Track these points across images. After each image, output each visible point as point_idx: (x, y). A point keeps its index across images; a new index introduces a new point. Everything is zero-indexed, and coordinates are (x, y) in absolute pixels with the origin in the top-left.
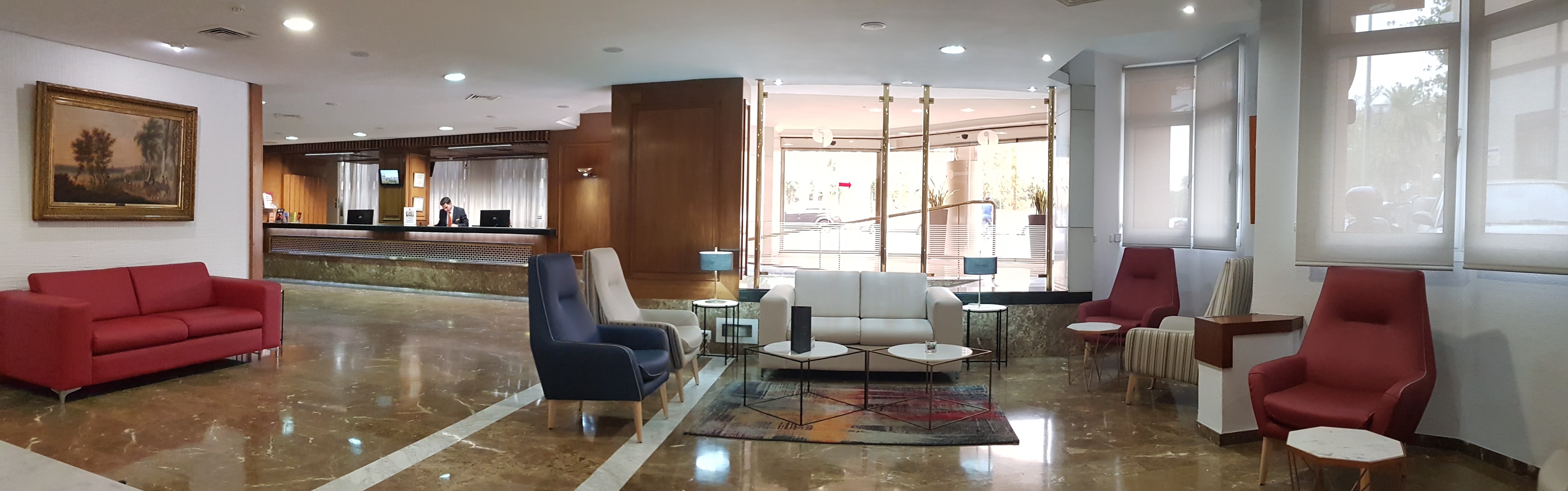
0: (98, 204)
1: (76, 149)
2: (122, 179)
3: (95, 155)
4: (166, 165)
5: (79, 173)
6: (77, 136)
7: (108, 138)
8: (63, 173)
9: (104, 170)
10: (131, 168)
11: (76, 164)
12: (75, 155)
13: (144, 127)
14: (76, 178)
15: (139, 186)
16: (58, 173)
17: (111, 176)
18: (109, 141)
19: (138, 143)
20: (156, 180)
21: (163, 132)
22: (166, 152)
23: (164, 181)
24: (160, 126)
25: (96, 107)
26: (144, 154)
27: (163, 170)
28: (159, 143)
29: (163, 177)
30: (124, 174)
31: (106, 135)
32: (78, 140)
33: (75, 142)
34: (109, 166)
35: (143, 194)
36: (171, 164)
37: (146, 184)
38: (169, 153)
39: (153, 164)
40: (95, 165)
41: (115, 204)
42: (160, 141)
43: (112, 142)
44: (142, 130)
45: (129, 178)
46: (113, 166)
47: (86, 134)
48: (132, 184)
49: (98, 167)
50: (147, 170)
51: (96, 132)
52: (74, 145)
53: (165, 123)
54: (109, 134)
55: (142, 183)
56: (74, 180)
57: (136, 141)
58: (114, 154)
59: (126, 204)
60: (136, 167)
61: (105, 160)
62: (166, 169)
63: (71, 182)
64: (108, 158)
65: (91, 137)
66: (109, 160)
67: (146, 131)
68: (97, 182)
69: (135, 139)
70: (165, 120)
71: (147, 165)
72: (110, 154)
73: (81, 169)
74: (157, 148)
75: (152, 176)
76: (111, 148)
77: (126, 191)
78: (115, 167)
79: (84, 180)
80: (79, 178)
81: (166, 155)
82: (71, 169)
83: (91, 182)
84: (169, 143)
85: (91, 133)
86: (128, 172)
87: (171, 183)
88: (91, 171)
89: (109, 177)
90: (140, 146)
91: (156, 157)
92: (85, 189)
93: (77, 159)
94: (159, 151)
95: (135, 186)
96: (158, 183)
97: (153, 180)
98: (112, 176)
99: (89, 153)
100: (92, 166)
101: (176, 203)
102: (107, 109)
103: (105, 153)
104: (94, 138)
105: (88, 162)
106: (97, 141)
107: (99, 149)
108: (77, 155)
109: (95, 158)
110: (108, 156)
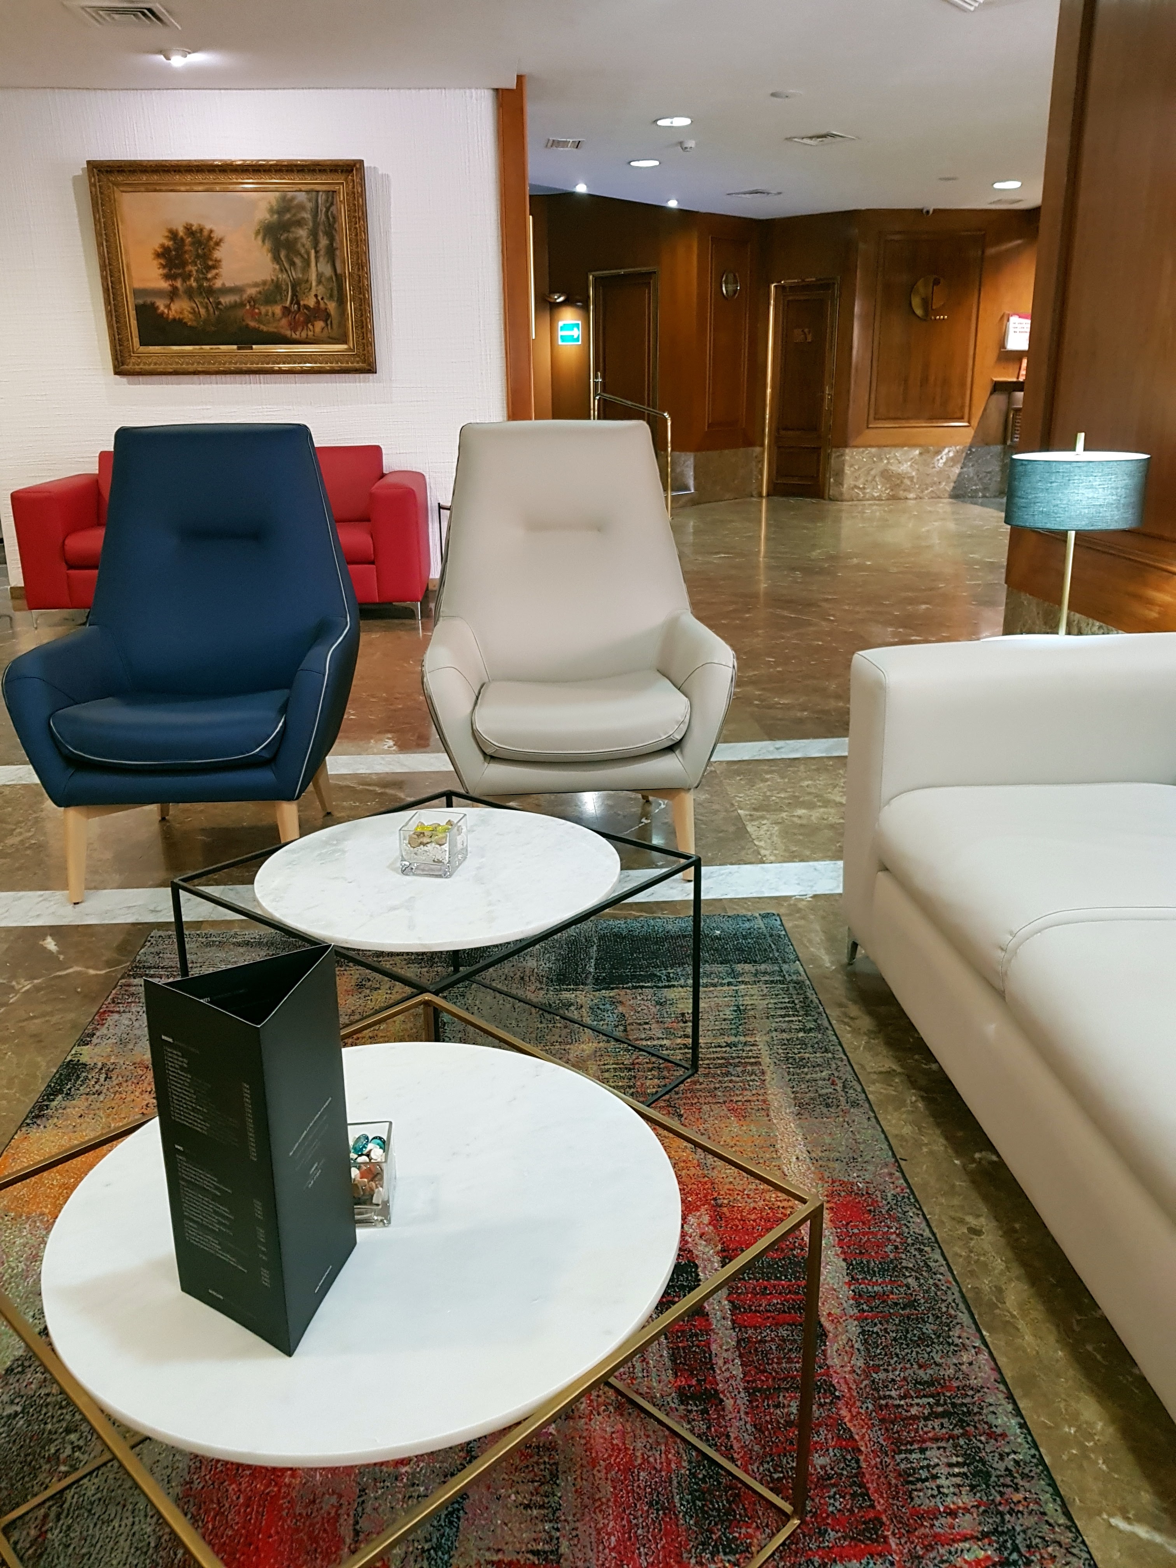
0: (208, 347)
1: (163, 261)
2: (242, 305)
3: (193, 269)
4: (320, 276)
5: (172, 300)
6: (159, 240)
7: (210, 238)
8: (149, 300)
9: (211, 291)
10: (256, 285)
11: (164, 285)
13: (271, 211)
14: (168, 307)
15: (273, 314)
16: (141, 302)
17: (222, 300)
18: (212, 243)
19: (263, 241)
20: (302, 303)
21: (307, 215)
22: (317, 252)
23: (318, 302)
24: (301, 207)
25: (183, 188)
26: (276, 259)
27: (314, 284)
28: (301, 237)
29: (316, 296)
30: (245, 296)
31: (206, 233)
32: (162, 246)
33: (160, 250)
34: (218, 284)
35: (283, 327)
36: (327, 271)
37: (286, 311)
38: (322, 253)
39: (296, 274)
40: (194, 284)
41: (235, 347)
42: (302, 233)
43: (217, 244)
44: (268, 216)
45: (252, 300)
46: (223, 284)
47: (173, 235)
48: (260, 313)
49: (200, 287)
50: (284, 287)
51: (188, 229)
52: (158, 255)
53: (310, 200)
54: (211, 231)
55: (278, 310)
56: (166, 311)
57: (260, 237)
58: (224, 264)
59: (254, 346)
60: (264, 283)
61: (209, 276)
62: (319, 282)
63: (163, 313)
64: (214, 272)
65: (182, 239)
66: (217, 274)
67: (276, 216)
68: (202, 311)
69: (257, 233)
70: (307, 192)
71: (283, 276)
72: (217, 264)
73: (173, 294)
74: (299, 245)
75: (294, 295)
76: (217, 254)
77: (252, 324)
78: (228, 284)
79: (180, 309)
80: (173, 307)
81: (317, 258)
82: (159, 293)
83: (194, 312)
84: (321, 234)
85: (181, 234)
86: (252, 291)
87: (332, 306)
88: (190, 294)
89: (220, 303)
90: (268, 244)
91: (298, 261)
92: (185, 323)
93: (167, 277)
94: (303, 251)
95: (267, 315)
96: (306, 307)
97: (298, 303)
98: (226, 300)
99: (184, 264)
100: (191, 286)
101: (345, 342)
102: (200, 188)
103: (209, 264)
104: (188, 240)
105: (184, 281)
106: (192, 244)
107: (198, 256)
108: (165, 271)
109: (194, 273)
110: (214, 267)
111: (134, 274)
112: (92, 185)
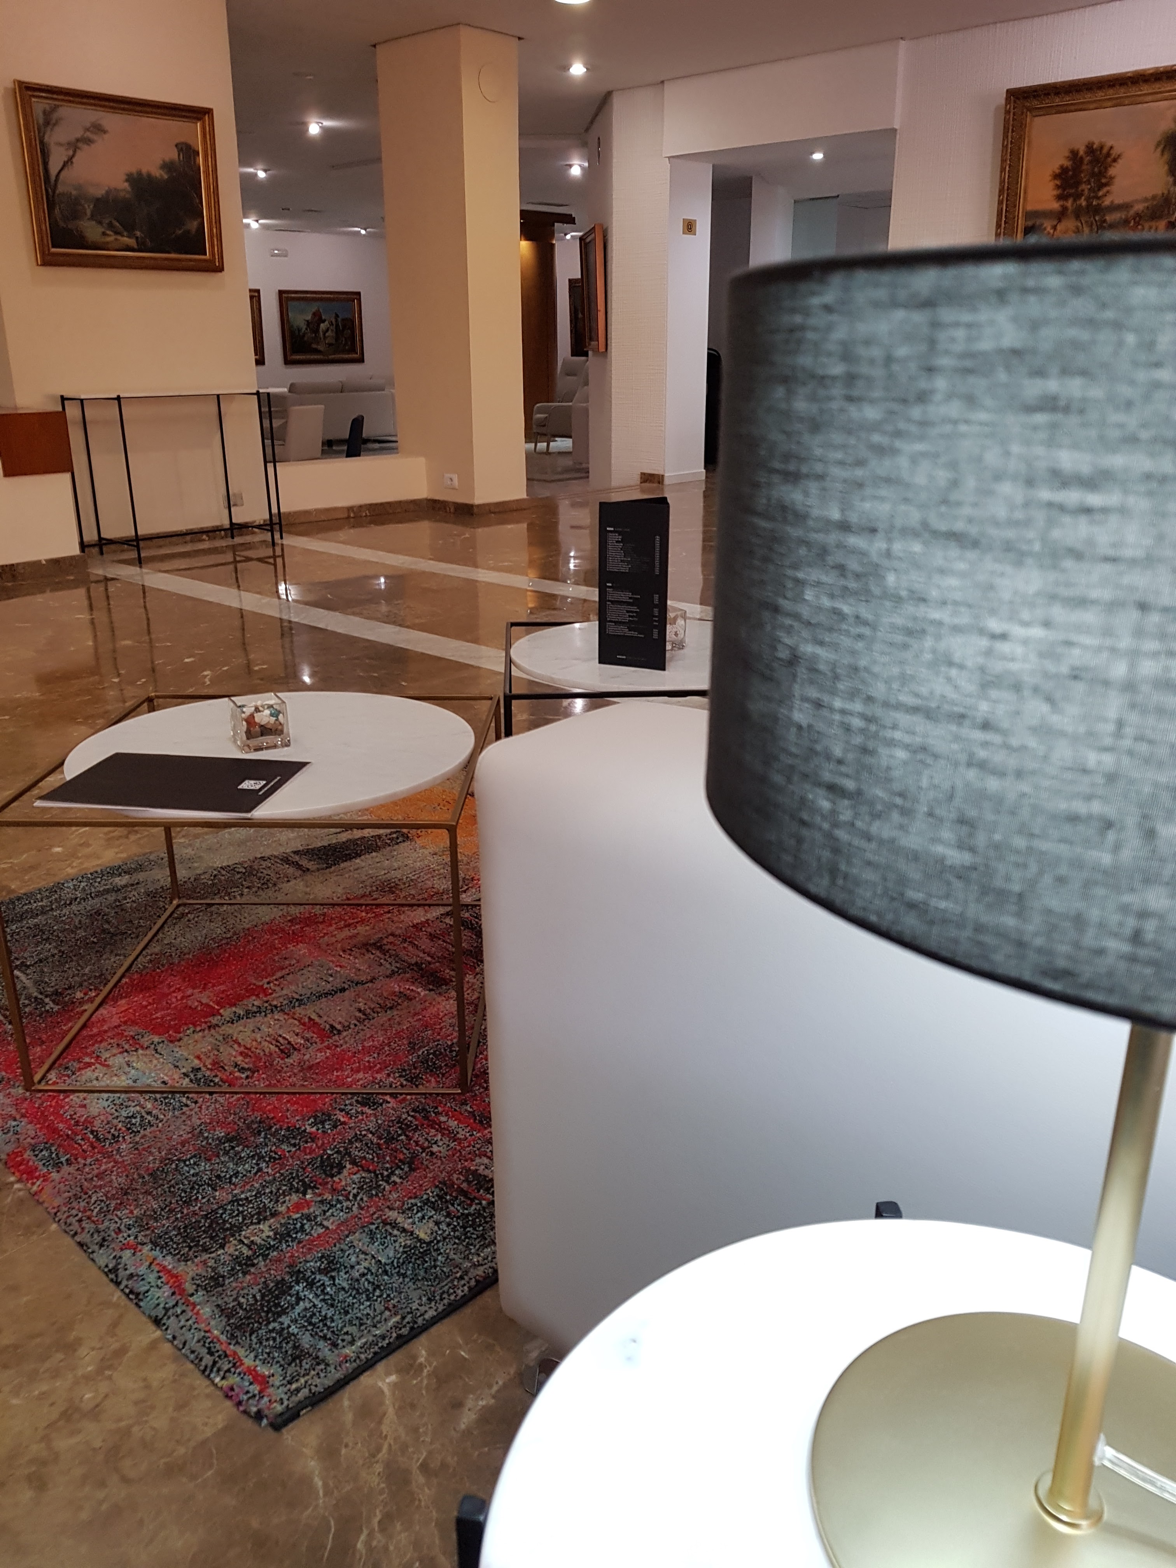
1: (1058, 182)
3: (1087, 188)
5: (1060, 221)
6: (1060, 160)
7: (1108, 155)
8: (1038, 221)
9: (1098, 210)
10: (1146, 200)
11: (1056, 206)
12: (1055, 192)
14: (1054, 228)
16: (1030, 224)
17: (1108, 218)
18: (1109, 160)
19: (1163, 152)
25: (1092, 106)
26: (1172, 171)
30: (1132, 212)
31: (1105, 151)
32: (1062, 167)
33: (1058, 171)
34: (1107, 202)
43: (1115, 160)
44: (1173, 126)
45: (1138, 215)
46: (1112, 202)
47: (1074, 154)
49: (1089, 205)
51: (1090, 149)
52: (1056, 176)
54: (1111, 148)
56: (1051, 232)
57: (1159, 149)
58: (1117, 181)
60: (1154, 197)
61: (1100, 194)
63: (1048, 235)
64: (1105, 189)
65: (1082, 159)
66: (1108, 192)
72: (1110, 180)
73: (1061, 215)
76: (1112, 172)
78: (1116, 202)
79: (1065, 230)
80: (1059, 227)
82: (1048, 214)
83: (1078, 233)
85: (1082, 151)
86: (1139, 207)
88: (1078, 213)
90: (1166, 156)
93: (1059, 198)
98: (1112, 217)
99: (1078, 183)
100: (1080, 205)
102: (1110, 104)
103: (1101, 179)
104: (1087, 159)
105: (1075, 200)
106: (1090, 162)
107: (1093, 174)
108: (1059, 192)
109: (1086, 192)
110: (1106, 185)
111: (1029, 198)
112: (1007, 112)
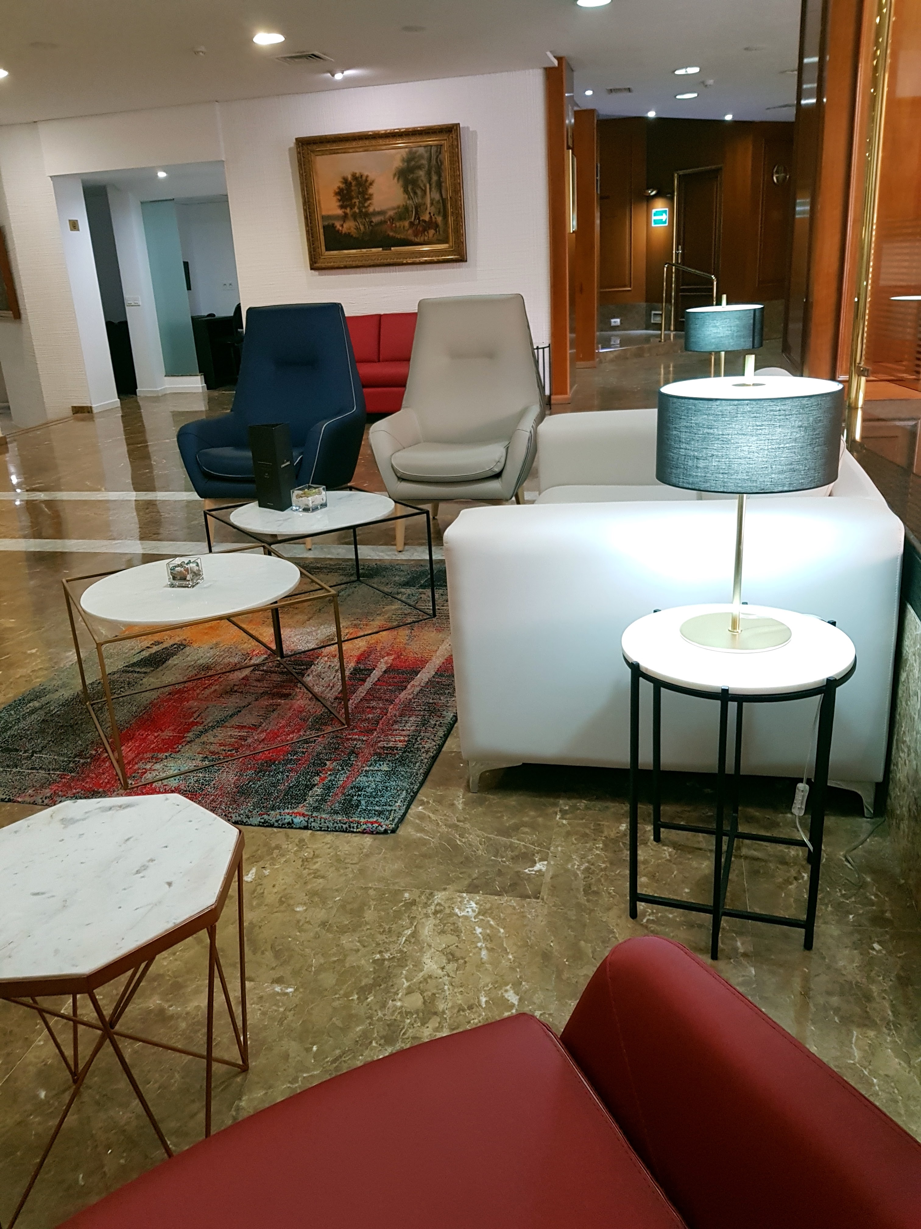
0: (364, 250)
1: (339, 198)
2: (385, 222)
3: (357, 201)
4: (432, 200)
5: (344, 221)
6: (337, 184)
7: (366, 181)
8: (331, 222)
9: (367, 215)
10: (394, 209)
11: (340, 212)
12: (338, 204)
13: (403, 160)
14: (342, 226)
15: (404, 227)
16: (326, 223)
17: (373, 220)
18: (367, 184)
19: (398, 179)
20: (421, 219)
21: (424, 162)
22: (430, 185)
23: (431, 217)
24: (421, 157)
25: (351, 150)
26: (406, 191)
27: (429, 206)
28: (421, 176)
29: (430, 213)
30: (387, 216)
31: (364, 178)
32: (339, 188)
33: (337, 190)
34: (371, 209)
35: (410, 234)
36: (437, 197)
37: (412, 224)
38: (434, 185)
39: (416, 200)
40: (357, 211)
41: (381, 249)
42: (422, 173)
43: (371, 184)
44: (401, 165)
45: (392, 219)
46: (374, 210)
47: (345, 181)
48: (396, 227)
49: (361, 211)
50: (410, 209)
51: (354, 176)
52: (337, 194)
53: (426, 152)
54: (367, 176)
55: (406, 224)
56: (341, 228)
57: (396, 178)
58: (375, 196)
59: (392, 248)
60: (398, 207)
61: (366, 205)
62: (432, 204)
63: (338, 231)
64: (369, 202)
65: (351, 183)
66: (370, 203)
67: (406, 164)
68: (362, 227)
69: (395, 175)
70: (425, 146)
71: (410, 202)
72: (370, 197)
73: (345, 217)
74: (420, 182)
75: (417, 213)
76: (370, 191)
77: (391, 234)
78: (377, 209)
79: (349, 227)
80: (345, 226)
81: (430, 189)
82: (337, 217)
83: (357, 229)
84: (433, 173)
85: (350, 178)
86: (391, 213)
87: (439, 219)
88: (355, 217)
89: (372, 222)
90: (401, 182)
91: (419, 192)
92: (352, 236)
93: (342, 207)
94: (422, 185)
95: (400, 227)
96: (424, 221)
97: (419, 218)
98: (376, 219)
99: (351, 198)
100: (355, 212)
101: (447, 242)
102: (361, 149)
103: (365, 197)
104: (354, 183)
105: (351, 209)
106: (356, 185)
107: (359, 193)
108: (341, 203)
109: (357, 203)
110: (369, 199)
111: (322, 206)
112: (299, 153)
